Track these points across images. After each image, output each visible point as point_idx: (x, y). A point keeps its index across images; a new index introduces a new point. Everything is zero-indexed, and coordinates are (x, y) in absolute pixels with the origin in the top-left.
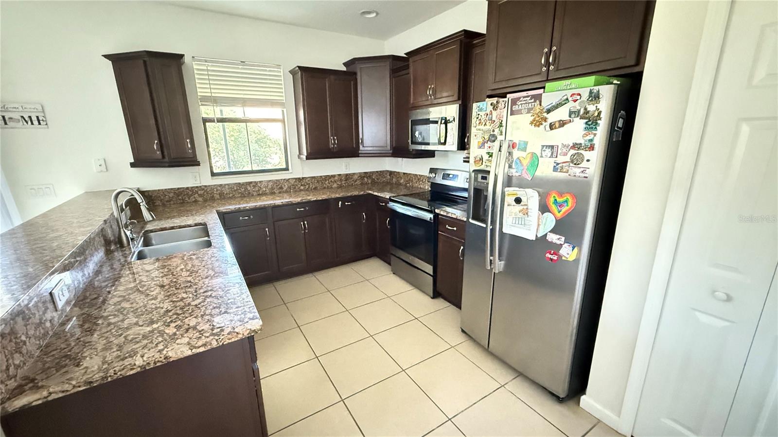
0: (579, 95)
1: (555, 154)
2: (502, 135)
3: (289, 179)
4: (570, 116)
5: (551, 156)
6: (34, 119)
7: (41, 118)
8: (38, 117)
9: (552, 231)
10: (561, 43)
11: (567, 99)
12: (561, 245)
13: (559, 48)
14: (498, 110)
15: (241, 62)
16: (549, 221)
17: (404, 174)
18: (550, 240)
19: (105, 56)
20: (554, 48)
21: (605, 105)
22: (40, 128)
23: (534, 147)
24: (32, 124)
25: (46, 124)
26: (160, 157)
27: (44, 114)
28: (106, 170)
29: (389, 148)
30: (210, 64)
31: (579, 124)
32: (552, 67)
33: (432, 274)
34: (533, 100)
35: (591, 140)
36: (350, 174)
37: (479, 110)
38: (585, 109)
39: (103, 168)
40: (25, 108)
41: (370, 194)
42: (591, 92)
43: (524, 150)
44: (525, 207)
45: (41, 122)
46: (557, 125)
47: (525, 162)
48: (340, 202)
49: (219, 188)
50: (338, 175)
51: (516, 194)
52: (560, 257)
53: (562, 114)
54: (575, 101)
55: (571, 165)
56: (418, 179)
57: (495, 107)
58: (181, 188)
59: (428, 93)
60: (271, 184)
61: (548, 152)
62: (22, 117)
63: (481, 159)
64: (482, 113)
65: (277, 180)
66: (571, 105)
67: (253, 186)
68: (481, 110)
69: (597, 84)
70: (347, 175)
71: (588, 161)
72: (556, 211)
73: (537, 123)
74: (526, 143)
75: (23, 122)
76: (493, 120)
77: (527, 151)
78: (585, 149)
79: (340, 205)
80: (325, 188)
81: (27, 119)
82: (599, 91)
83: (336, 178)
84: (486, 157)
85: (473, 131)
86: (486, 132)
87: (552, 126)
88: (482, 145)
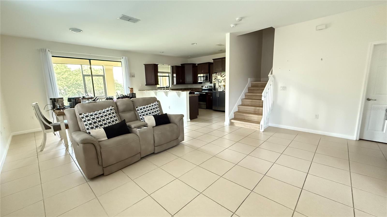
2: (217, 78)
6: (133, 76)
14: (217, 75)
15: (163, 64)
17: (194, 88)
18: (224, 91)
19: (144, 65)
20: (222, 68)
23: (221, 80)
29: (192, 82)
32: (222, 70)
33: (206, 104)
36: (182, 88)
39: (142, 85)
44: (221, 87)
51: (219, 86)
56: (198, 88)
59: (202, 71)
64: (214, 75)
72: (224, 87)
73: (221, 77)
84: (215, 81)
85: (213, 78)
86: (215, 78)
87: (223, 77)
88: (214, 80)
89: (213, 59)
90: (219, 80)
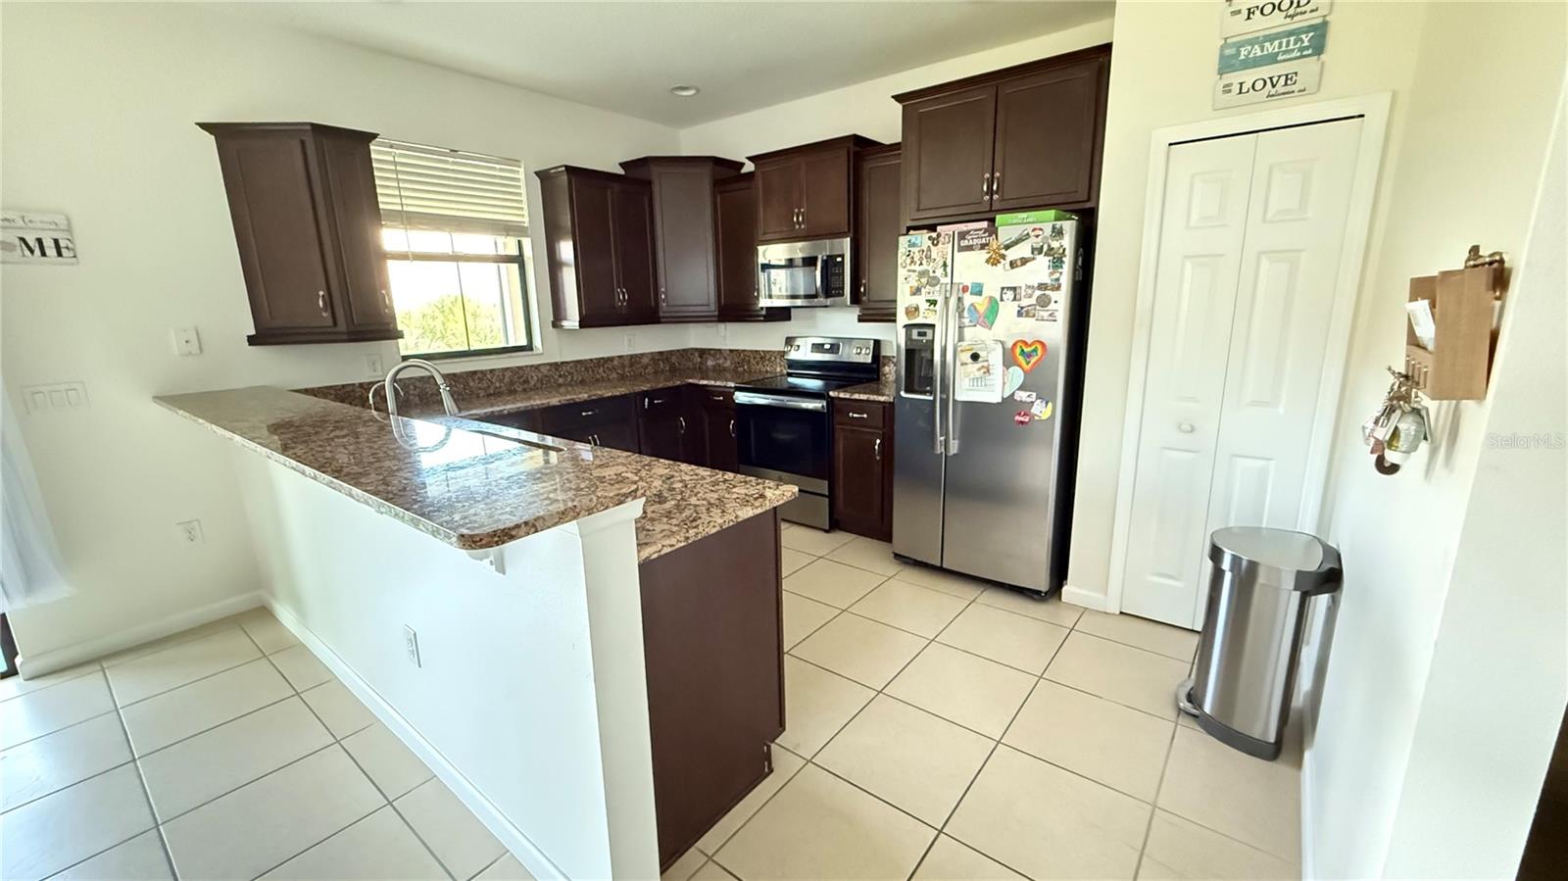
0: (1041, 229)
1: (1018, 297)
2: (946, 276)
3: (540, 365)
4: (1033, 253)
5: (1015, 299)
6: (49, 244)
7: (62, 244)
8: (56, 242)
9: (1021, 388)
10: (1004, 169)
11: (1028, 234)
12: (1033, 402)
13: (1003, 174)
14: (940, 245)
15: (451, 151)
16: (1017, 375)
17: (731, 351)
18: (1019, 399)
19: (204, 126)
20: (997, 174)
21: (1068, 242)
22: (61, 264)
23: (991, 290)
24: (44, 254)
25: (75, 257)
26: (330, 323)
27: (71, 235)
28: (198, 352)
29: (713, 307)
30: (398, 151)
31: (1043, 261)
32: (995, 197)
33: (827, 493)
34: (986, 235)
35: (1058, 280)
36: (636, 355)
37: (909, 246)
38: (1049, 246)
39: (194, 347)
40: (31, 221)
41: (691, 384)
42: (1054, 227)
43: (980, 293)
44: (985, 364)
45: (63, 250)
46: (1019, 263)
47: (982, 309)
48: (647, 400)
49: (418, 384)
50: (619, 357)
51: (972, 349)
52: (1032, 416)
53: (1023, 250)
54: (1037, 236)
55: (1038, 308)
56: (761, 358)
57: (935, 242)
58: (349, 385)
59: (795, 219)
60: (508, 374)
61: (1010, 295)
62: (23, 240)
63: (917, 309)
64: (914, 250)
65: (519, 368)
66: (1032, 241)
67: (479, 378)
68: (912, 245)
69: (1057, 219)
70: (632, 356)
71: (1056, 302)
72: (1024, 363)
73: (993, 262)
74: (980, 286)
75: (22, 250)
76: (933, 257)
77: (983, 293)
78: (1052, 290)
79: (646, 404)
80: (598, 380)
81: (31, 244)
82: (1061, 227)
83: (616, 363)
84: (925, 305)
85: (902, 273)
86: (922, 274)
87: (1013, 265)
88: (917, 291)
89: (898, 98)
90: (968, 299)
